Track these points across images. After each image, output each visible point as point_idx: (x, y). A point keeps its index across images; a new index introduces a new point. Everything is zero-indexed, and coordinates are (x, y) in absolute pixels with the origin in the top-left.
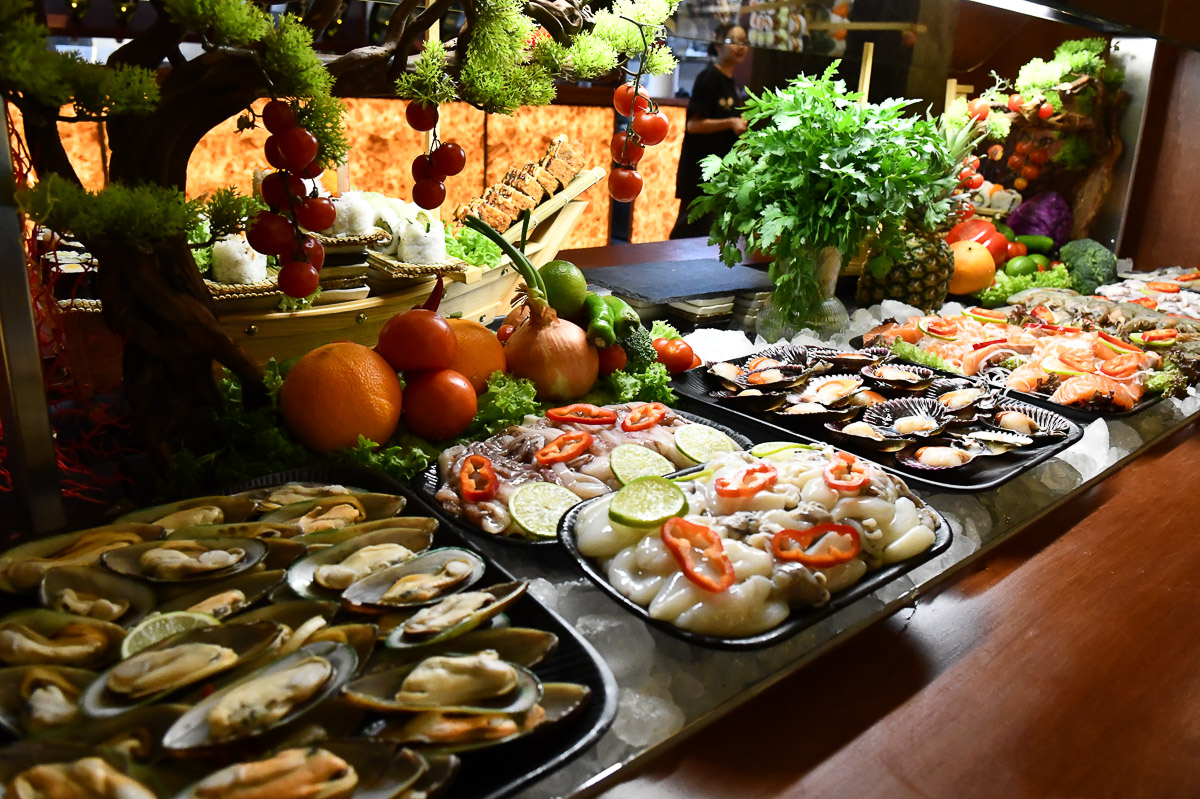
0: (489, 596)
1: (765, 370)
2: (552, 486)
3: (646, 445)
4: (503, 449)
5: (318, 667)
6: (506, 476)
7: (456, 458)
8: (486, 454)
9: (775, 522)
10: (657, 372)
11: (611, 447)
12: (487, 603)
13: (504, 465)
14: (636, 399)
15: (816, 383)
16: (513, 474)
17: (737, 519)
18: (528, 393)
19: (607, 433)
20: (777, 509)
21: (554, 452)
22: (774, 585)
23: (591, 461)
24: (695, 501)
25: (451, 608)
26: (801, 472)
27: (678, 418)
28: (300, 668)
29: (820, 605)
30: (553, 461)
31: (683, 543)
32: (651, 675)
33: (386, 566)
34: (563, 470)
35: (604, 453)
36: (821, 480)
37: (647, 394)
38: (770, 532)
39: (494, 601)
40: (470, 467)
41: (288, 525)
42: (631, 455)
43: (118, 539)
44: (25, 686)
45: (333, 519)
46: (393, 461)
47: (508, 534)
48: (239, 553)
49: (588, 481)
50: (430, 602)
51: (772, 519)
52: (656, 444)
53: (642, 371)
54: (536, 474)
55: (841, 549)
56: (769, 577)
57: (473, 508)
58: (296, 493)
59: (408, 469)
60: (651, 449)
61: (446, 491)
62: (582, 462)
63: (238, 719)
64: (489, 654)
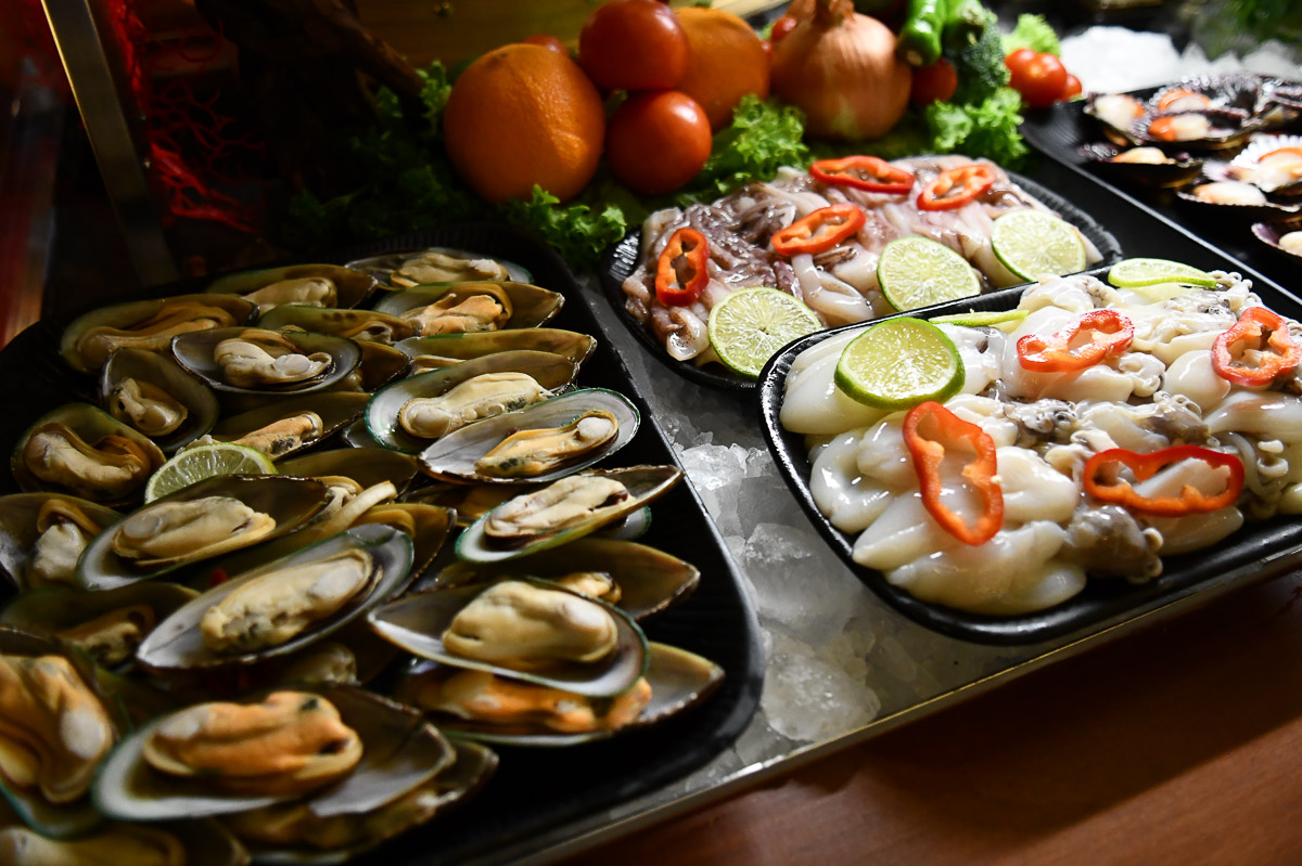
0: (619, 487)
1: (1182, 113)
2: (782, 295)
3: (945, 241)
4: (735, 219)
5: (355, 566)
6: (725, 266)
7: (664, 228)
8: (706, 226)
9: (1102, 428)
10: (1003, 107)
11: (888, 236)
12: (612, 500)
13: (727, 247)
14: (958, 150)
15: (1262, 144)
16: (736, 262)
17: (1037, 413)
18: (787, 135)
19: (893, 209)
20: (1113, 401)
21: (801, 237)
22: (1068, 540)
23: (851, 258)
24: (978, 366)
25: (560, 500)
26: (1180, 334)
27: (1011, 193)
28: (333, 564)
29: (1141, 580)
30: (797, 251)
31: (934, 449)
32: (847, 628)
33: (500, 411)
34: (805, 266)
35: (875, 246)
36: (1207, 354)
37: (978, 144)
38: (1088, 445)
39: (624, 498)
40: (677, 246)
41: (405, 319)
42: (913, 255)
43: (202, 314)
44: (42, 518)
45: (465, 315)
46: (577, 226)
47: (701, 362)
48: (324, 360)
49: (839, 291)
50: (540, 480)
51: (1099, 422)
52: (960, 239)
53: (978, 104)
54: (767, 268)
55: (1204, 492)
56: (1064, 524)
57: (662, 316)
58: (435, 265)
59: (596, 238)
60: (951, 247)
61: (636, 283)
62: (837, 258)
63: (234, 633)
64: (597, 580)
